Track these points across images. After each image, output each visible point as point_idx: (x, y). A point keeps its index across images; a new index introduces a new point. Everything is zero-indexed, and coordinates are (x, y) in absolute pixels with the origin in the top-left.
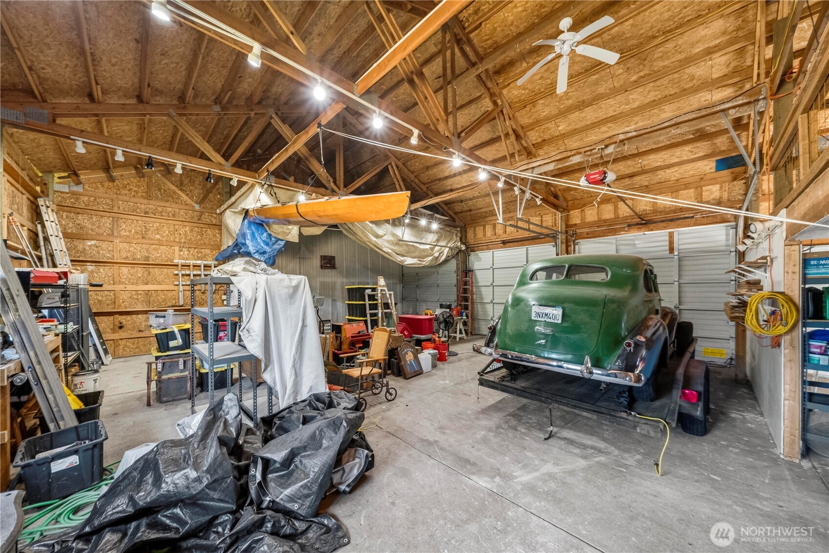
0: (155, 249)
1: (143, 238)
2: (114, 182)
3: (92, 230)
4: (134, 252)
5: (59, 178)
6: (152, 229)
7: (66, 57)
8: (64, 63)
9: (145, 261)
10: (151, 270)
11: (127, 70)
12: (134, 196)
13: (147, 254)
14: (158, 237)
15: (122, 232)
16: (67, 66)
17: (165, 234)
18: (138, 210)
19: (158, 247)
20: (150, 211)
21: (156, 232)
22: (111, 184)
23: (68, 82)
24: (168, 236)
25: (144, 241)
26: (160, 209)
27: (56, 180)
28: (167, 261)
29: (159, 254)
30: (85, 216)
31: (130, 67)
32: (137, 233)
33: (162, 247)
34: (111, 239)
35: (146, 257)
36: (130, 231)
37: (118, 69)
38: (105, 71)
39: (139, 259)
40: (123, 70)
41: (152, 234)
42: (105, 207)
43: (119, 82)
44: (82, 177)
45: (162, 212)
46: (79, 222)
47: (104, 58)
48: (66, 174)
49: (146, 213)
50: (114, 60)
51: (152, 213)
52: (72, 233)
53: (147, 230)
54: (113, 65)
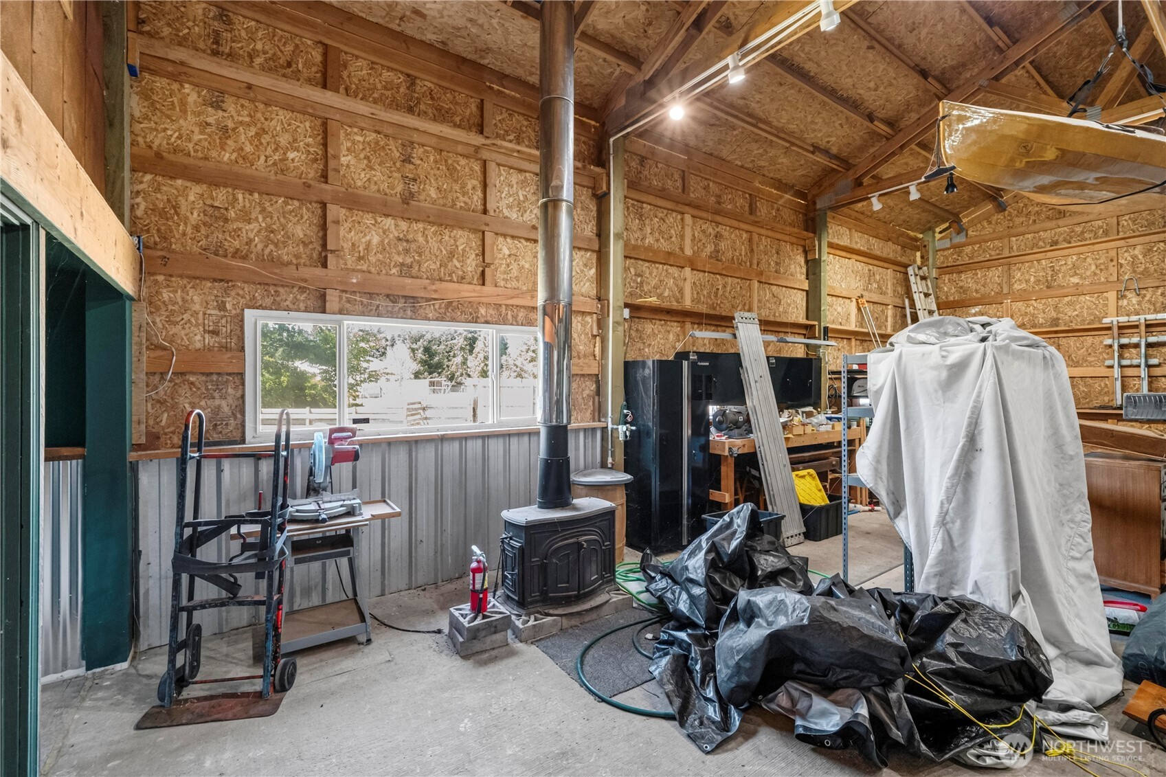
0: (1069, 304)
1: (1048, 287)
2: (1005, 210)
3: (977, 291)
4: (1033, 315)
5: (940, 233)
6: (1064, 268)
7: (834, 119)
8: (836, 125)
9: (1051, 326)
10: (1063, 342)
11: (894, 81)
12: (1034, 221)
13: (1054, 314)
14: (1075, 280)
15: (1016, 286)
16: (841, 125)
17: (1088, 273)
18: (1041, 243)
19: (1074, 298)
20: (1061, 239)
21: (1071, 272)
22: (1000, 216)
23: (857, 138)
24: (1095, 274)
25: (1050, 292)
26: (1078, 229)
27: (938, 236)
28: (1092, 322)
29: (1076, 311)
30: (970, 274)
31: (894, 75)
32: (1038, 282)
33: (1082, 298)
34: (999, 300)
35: (1054, 320)
36: (1027, 281)
37: (885, 88)
38: (874, 101)
39: (1041, 325)
40: (891, 85)
41: (1064, 277)
42: (993, 253)
43: (899, 98)
44: (965, 220)
45: (1083, 233)
46: (961, 284)
47: (861, 92)
48: (947, 225)
49: (1055, 243)
50: (872, 85)
51: (1065, 240)
52: (953, 302)
53: (1055, 272)
54: (875, 90)
